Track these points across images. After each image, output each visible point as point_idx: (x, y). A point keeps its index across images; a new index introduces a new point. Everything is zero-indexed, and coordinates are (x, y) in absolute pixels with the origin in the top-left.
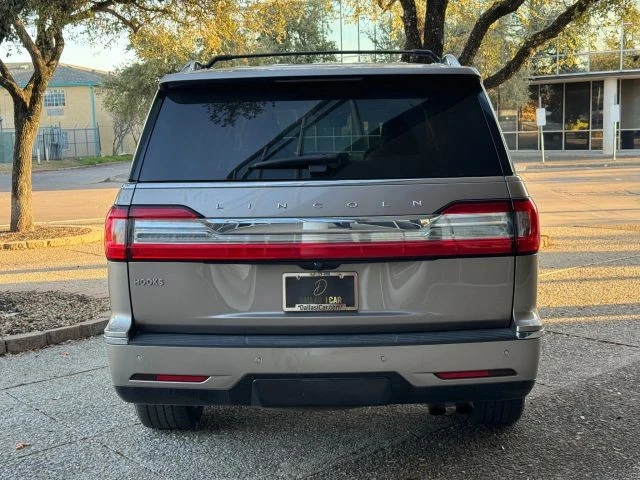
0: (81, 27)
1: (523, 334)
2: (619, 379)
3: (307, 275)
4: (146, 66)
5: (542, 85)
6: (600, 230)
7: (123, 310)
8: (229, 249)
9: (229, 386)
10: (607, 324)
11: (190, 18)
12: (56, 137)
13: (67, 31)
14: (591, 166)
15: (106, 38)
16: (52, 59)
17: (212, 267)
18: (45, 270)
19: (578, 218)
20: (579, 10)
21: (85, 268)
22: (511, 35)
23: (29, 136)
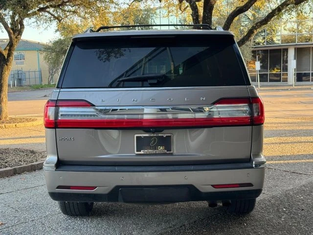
0: (33, 19)
1: (256, 166)
2: (301, 190)
3: (147, 135)
4: (65, 40)
5: (258, 51)
6: (288, 120)
7: (53, 154)
8: (107, 122)
9: (107, 192)
10: (294, 164)
11: (87, 16)
12: (20, 75)
13: (26, 21)
14: (282, 90)
15: (45, 25)
16: (18, 35)
17: (99, 131)
18: (13, 139)
19: (277, 114)
20: (278, 11)
21: (34, 137)
22: (243, 26)
23: (6, 73)
